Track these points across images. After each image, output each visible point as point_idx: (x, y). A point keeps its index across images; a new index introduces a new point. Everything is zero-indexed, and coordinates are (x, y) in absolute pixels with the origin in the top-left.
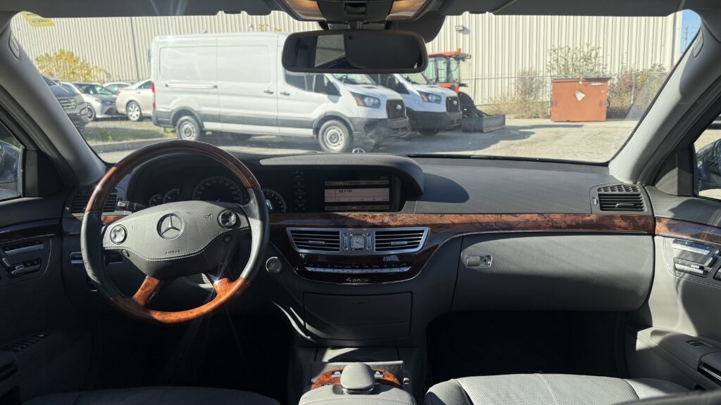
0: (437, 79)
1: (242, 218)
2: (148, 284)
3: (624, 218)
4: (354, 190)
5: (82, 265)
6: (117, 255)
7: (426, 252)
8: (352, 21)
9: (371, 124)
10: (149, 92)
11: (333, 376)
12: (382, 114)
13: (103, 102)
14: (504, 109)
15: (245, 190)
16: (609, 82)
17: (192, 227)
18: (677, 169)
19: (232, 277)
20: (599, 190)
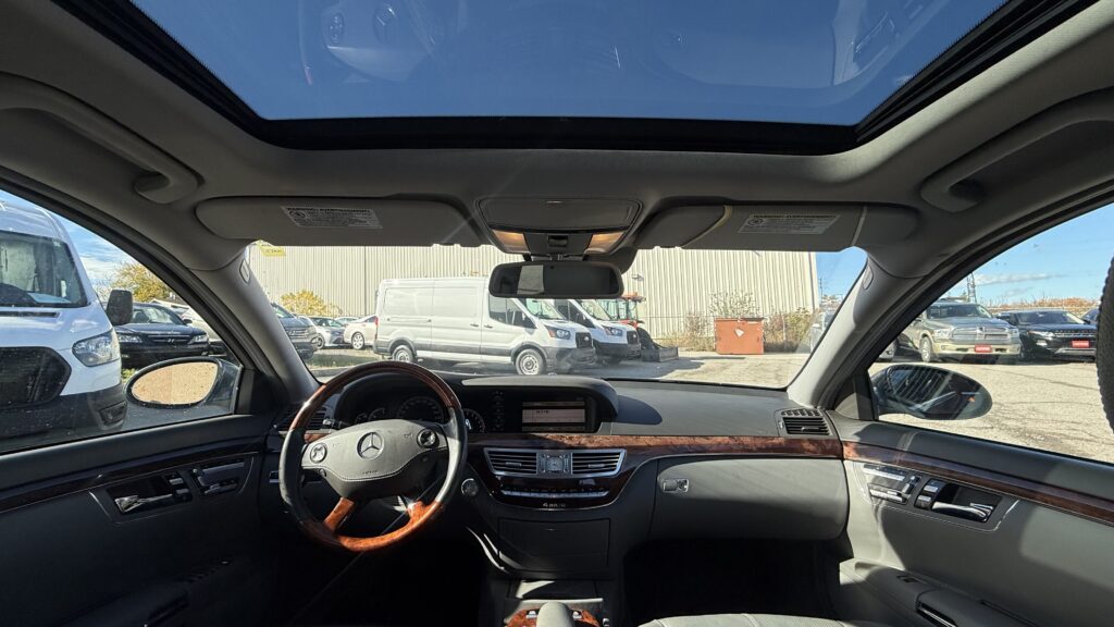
0: (619, 317)
1: (441, 437)
2: (343, 505)
3: (811, 441)
4: (551, 411)
5: (278, 484)
6: (315, 475)
7: (623, 476)
8: (554, 254)
9: (562, 353)
10: (372, 325)
11: (527, 617)
12: (572, 344)
13: (333, 333)
14: (676, 343)
15: (446, 409)
16: (763, 322)
17: (392, 447)
18: (855, 394)
19: (427, 502)
20: (783, 413)
